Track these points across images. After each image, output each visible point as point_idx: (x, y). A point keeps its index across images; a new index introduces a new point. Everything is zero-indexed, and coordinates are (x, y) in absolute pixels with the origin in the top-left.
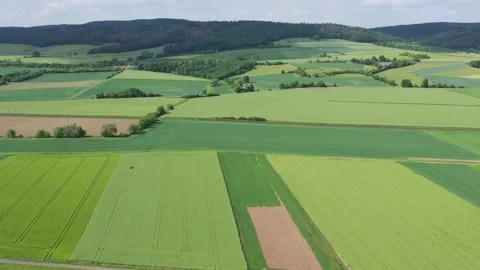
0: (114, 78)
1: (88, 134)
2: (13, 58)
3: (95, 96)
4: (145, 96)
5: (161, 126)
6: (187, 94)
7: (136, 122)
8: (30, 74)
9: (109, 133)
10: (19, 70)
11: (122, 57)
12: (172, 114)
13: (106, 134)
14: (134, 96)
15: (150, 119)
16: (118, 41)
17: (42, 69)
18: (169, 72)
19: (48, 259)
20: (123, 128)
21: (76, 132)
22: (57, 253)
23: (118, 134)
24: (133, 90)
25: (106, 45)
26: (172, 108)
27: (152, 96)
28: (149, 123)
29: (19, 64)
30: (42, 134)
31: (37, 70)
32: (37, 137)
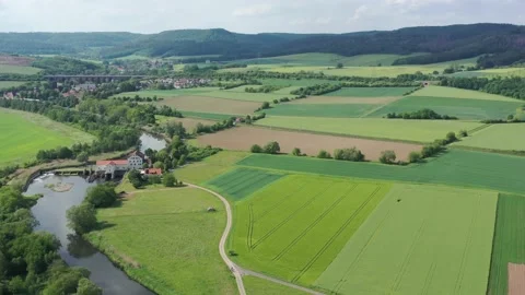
0: (412, 94)
1: (366, 158)
2: (316, 70)
3: (386, 115)
4: (439, 118)
5: (447, 156)
6: (488, 118)
7: (419, 150)
8: (329, 88)
9: (388, 160)
10: (320, 82)
11: (426, 70)
12: (465, 142)
13: (384, 161)
14: (426, 118)
15: (433, 146)
16: (428, 50)
17: (342, 82)
18: (477, 89)
19: (295, 281)
20: (403, 155)
21: (355, 155)
22: (304, 277)
23: (396, 161)
24: (427, 111)
25: (414, 55)
26: (465, 135)
27: (447, 118)
28: (433, 152)
29: (321, 76)
30: (324, 155)
31: (337, 83)
32: (320, 157)
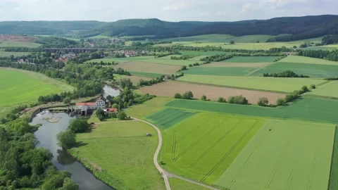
0: (279, 61)
1: (249, 102)
2: (216, 45)
3: (262, 75)
4: (297, 76)
5: (302, 101)
6: (329, 77)
7: (283, 97)
8: (225, 57)
9: (263, 103)
10: (219, 53)
11: (289, 45)
12: (314, 92)
13: (261, 104)
14: (288, 76)
15: (293, 95)
16: (289, 32)
17: (234, 53)
18: (322, 58)
19: (202, 181)
20: (273, 100)
21: (241, 101)
22: (208, 179)
23: (269, 104)
24: (289, 72)
25: (281, 35)
26: (314, 87)
27: (302, 77)
28: (293, 98)
29: (220, 49)
30: (221, 100)
31: (230, 54)
32: (219, 101)
